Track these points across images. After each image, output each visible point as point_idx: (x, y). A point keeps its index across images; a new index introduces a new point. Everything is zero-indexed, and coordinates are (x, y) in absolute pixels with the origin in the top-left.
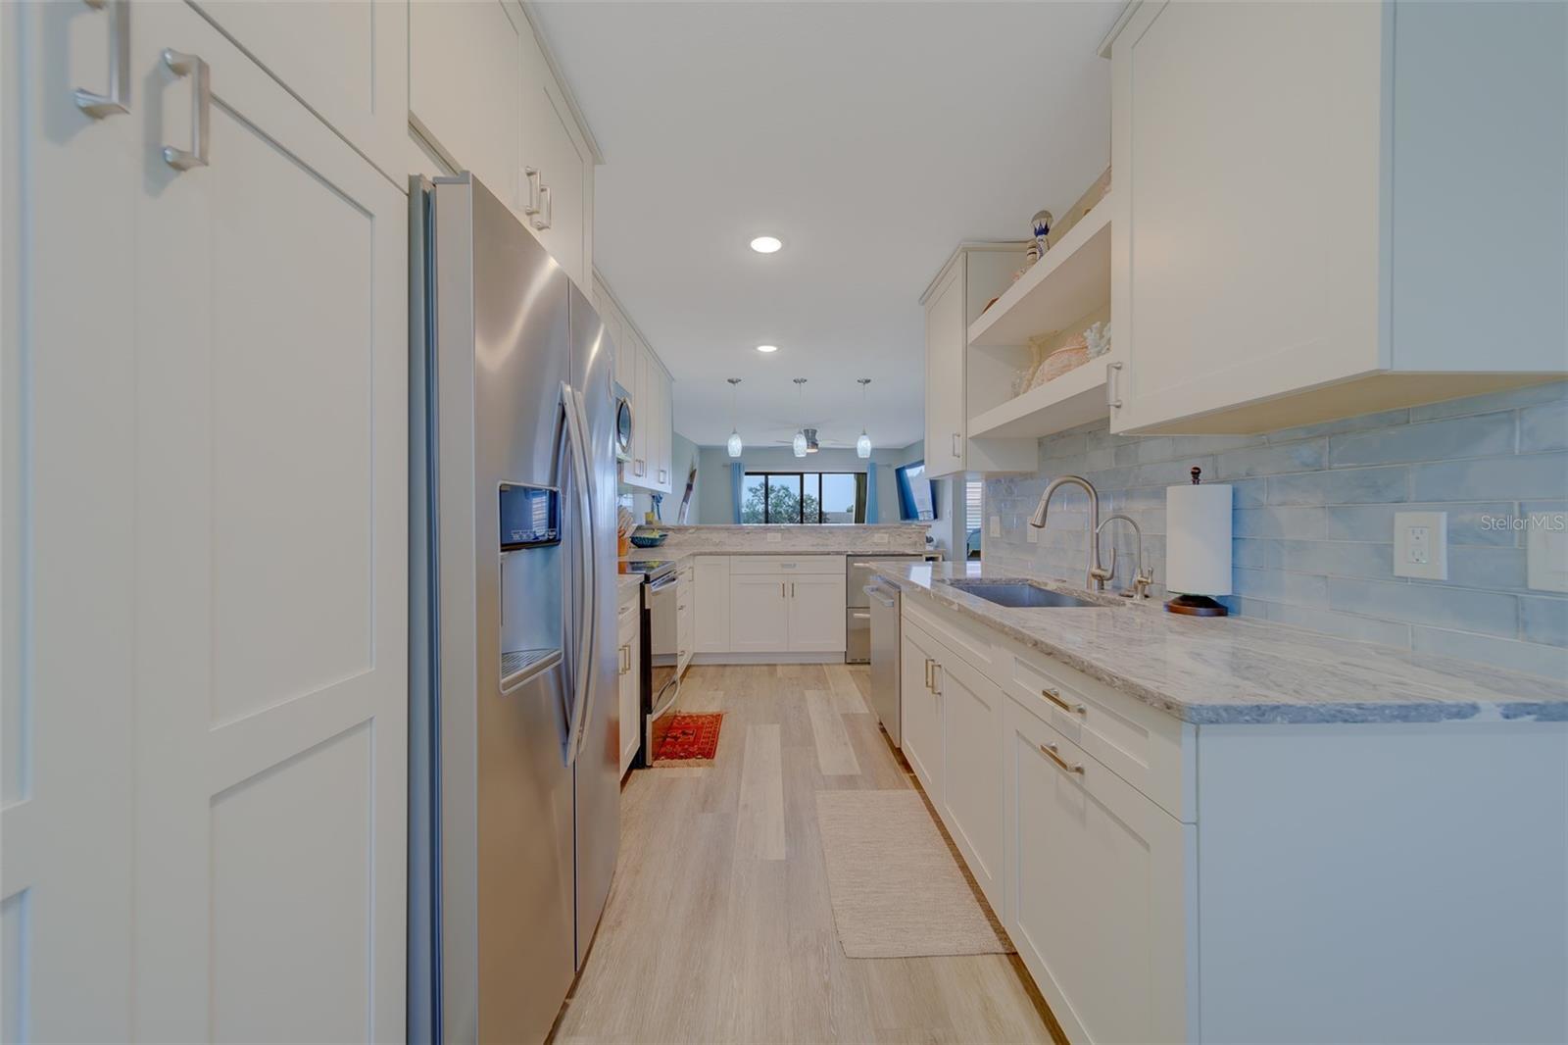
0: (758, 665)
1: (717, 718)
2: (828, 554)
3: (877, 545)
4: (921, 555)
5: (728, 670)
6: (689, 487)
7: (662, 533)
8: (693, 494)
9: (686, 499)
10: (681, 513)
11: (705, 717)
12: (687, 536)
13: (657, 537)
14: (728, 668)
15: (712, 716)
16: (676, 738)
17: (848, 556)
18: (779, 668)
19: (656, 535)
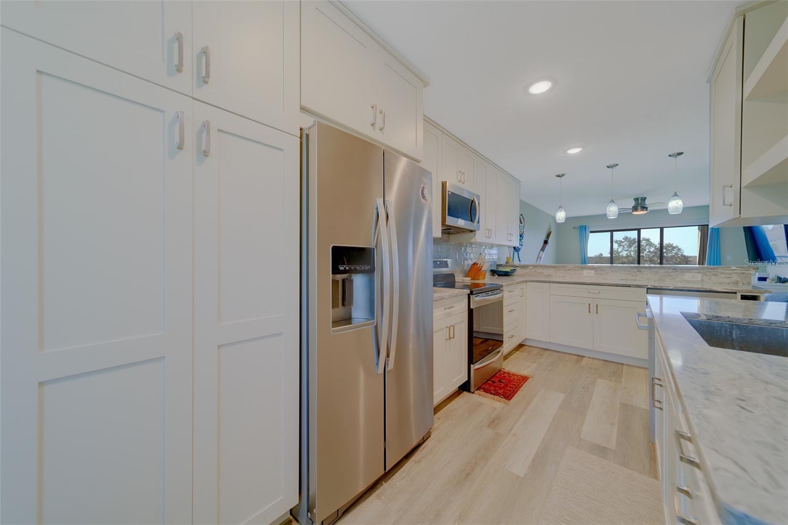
0: (570, 354)
1: (525, 379)
2: (629, 286)
3: (689, 282)
4: (736, 293)
5: (548, 353)
6: (546, 242)
7: (513, 268)
8: (547, 247)
9: (543, 249)
10: (539, 258)
11: (517, 376)
12: (528, 271)
13: (509, 270)
14: (548, 351)
15: (522, 376)
16: (494, 382)
17: (648, 288)
18: (585, 360)
19: (508, 269)
